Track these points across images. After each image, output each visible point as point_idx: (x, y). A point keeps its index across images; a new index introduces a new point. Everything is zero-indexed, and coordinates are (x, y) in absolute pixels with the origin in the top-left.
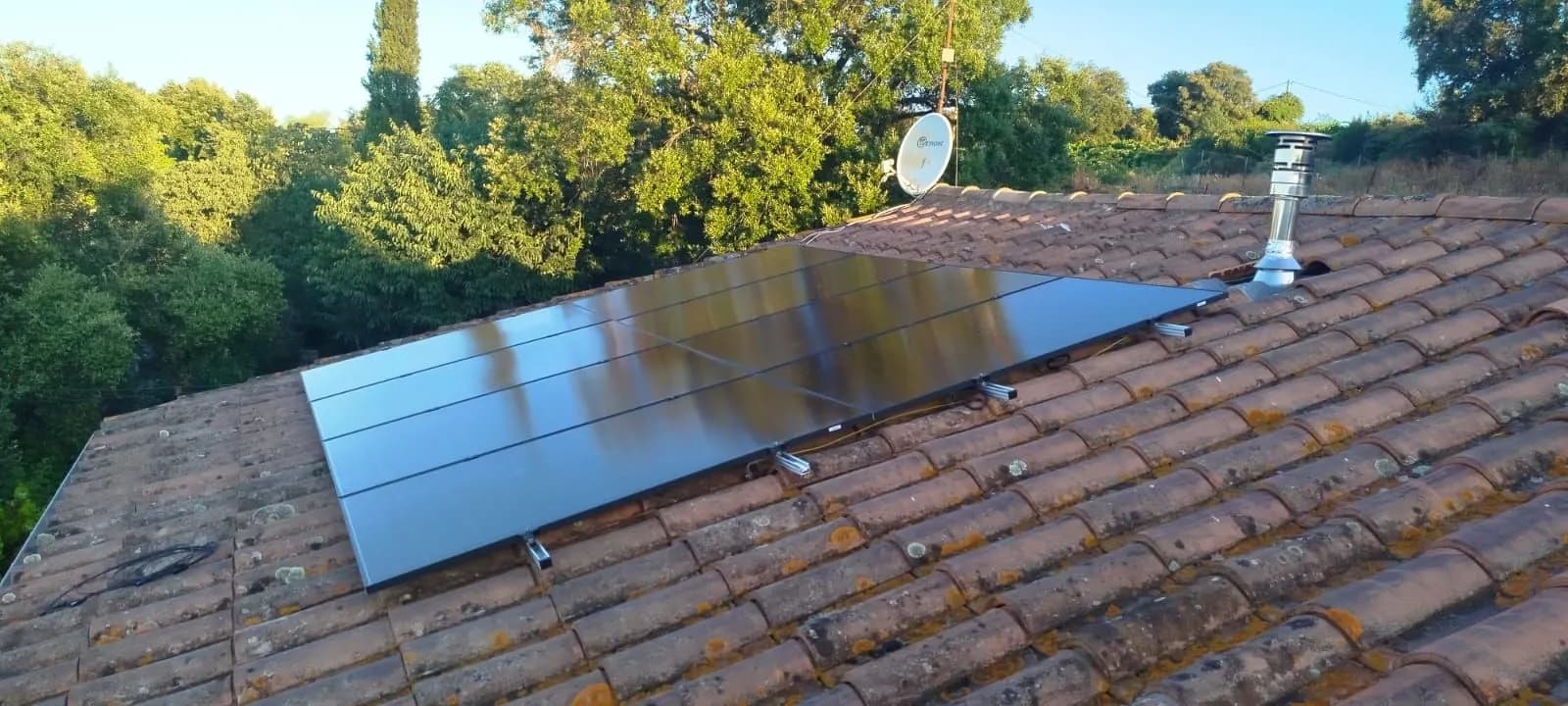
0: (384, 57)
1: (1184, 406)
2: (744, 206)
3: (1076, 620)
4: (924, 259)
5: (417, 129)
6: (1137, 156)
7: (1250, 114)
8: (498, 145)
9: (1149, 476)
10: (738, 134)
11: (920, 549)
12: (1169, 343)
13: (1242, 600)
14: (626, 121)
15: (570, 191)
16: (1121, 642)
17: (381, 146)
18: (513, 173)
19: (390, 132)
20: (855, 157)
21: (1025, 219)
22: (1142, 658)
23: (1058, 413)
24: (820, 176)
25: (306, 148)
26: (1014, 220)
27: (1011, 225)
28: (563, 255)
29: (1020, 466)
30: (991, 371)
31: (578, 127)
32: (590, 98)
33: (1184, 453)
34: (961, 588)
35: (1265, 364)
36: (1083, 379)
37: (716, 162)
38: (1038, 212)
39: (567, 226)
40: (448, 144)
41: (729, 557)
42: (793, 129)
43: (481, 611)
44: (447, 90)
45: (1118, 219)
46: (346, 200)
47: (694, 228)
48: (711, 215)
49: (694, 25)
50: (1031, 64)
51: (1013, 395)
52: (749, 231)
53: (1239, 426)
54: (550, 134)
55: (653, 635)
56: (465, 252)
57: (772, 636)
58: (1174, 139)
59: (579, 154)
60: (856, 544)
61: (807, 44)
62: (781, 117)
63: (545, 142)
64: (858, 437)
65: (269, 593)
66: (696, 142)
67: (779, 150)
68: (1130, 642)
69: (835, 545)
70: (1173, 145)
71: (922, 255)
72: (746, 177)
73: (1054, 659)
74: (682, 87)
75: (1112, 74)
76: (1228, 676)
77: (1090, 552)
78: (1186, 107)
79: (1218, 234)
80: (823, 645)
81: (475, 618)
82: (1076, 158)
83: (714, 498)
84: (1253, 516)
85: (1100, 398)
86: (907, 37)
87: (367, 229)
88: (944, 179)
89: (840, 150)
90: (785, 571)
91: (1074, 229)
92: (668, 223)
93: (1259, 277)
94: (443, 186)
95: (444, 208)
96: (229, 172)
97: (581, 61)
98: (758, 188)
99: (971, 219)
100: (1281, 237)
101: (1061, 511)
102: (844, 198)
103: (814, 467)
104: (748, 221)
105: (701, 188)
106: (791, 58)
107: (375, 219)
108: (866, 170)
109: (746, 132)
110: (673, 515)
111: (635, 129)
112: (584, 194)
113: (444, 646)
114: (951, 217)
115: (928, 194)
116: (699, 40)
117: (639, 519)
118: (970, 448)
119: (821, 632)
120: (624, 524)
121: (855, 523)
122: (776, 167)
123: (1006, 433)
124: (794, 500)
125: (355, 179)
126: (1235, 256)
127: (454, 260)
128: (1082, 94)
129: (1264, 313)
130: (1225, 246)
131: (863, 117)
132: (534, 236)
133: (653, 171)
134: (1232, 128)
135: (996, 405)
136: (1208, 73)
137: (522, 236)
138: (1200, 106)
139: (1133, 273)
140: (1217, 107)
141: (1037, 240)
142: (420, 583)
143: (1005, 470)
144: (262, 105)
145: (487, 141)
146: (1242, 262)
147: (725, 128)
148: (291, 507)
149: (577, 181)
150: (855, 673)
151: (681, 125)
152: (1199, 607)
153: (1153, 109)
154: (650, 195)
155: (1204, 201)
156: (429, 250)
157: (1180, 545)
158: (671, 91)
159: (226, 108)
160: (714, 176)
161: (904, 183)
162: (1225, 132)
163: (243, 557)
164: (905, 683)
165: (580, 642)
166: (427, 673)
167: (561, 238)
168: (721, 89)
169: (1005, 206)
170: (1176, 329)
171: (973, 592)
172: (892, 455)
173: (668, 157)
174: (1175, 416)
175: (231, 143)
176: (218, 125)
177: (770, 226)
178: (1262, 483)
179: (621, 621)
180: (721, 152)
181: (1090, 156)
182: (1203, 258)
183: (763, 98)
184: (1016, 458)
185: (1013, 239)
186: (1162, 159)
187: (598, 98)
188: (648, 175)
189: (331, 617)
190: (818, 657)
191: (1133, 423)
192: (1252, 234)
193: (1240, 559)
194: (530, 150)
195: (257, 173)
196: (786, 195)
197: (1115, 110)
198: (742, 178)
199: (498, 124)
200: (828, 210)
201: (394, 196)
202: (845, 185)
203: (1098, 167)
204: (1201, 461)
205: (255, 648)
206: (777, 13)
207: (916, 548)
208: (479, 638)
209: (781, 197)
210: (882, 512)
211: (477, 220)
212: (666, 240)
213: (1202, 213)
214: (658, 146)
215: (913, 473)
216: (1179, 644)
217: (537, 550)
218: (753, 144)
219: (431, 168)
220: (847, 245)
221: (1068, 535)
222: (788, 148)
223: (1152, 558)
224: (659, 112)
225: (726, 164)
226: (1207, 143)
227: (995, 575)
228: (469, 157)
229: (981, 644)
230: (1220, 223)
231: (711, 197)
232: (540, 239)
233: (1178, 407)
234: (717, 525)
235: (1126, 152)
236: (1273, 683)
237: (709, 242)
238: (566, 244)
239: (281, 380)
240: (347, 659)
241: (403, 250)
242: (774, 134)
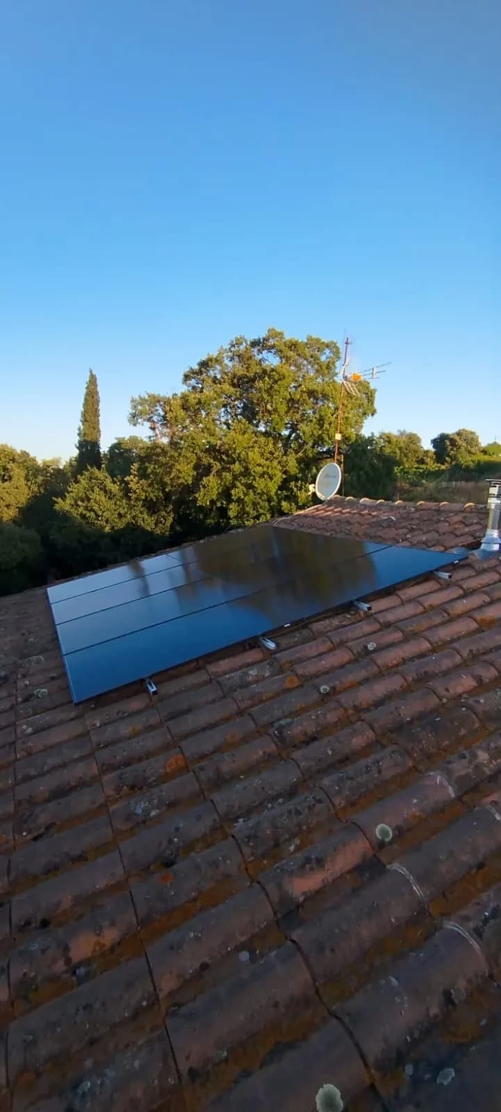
0: (85, 434)
1: (449, 614)
2: (246, 502)
3: (400, 728)
4: (328, 534)
5: (99, 468)
6: (426, 473)
7: (478, 452)
8: (135, 476)
9: (433, 651)
10: (243, 470)
11: (326, 689)
12: (442, 582)
13: (477, 720)
14: (192, 464)
15: (167, 496)
16: (420, 742)
17: (83, 476)
18: (142, 489)
19: (88, 470)
20: (297, 479)
21: (374, 513)
22: (429, 750)
23: (390, 617)
24: (280, 488)
25: (50, 477)
26: (370, 514)
27: (368, 517)
28: (164, 525)
29: (373, 645)
30: (359, 596)
31: (171, 467)
32: (176, 454)
33: (449, 639)
34: (346, 710)
35: (486, 593)
36: (402, 600)
37: (233, 482)
38: (380, 510)
39: (166, 511)
40: (113, 475)
41: (239, 690)
42: (268, 467)
43: (125, 715)
44: (113, 448)
45: (417, 515)
46: (68, 501)
47: (223, 512)
48: (231, 506)
49: (223, 420)
50: (377, 435)
51: (369, 609)
52: (248, 514)
53: (474, 626)
54: (158, 471)
55: (204, 729)
56: (120, 525)
57: (258, 732)
58: (443, 464)
59: (171, 479)
60: (296, 684)
61: (274, 428)
62: (263, 461)
63: (156, 474)
64: (297, 629)
65: (34, 702)
66: (224, 473)
67: (262, 476)
68: (424, 742)
69: (287, 685)
70: (443, 467)
71: (328, 531)
72: (247, 489)
73: (389, 749)
74: (217, 448)
75: (415, 435)
76: (470, 762)
77: (406, 691)
78: (449, 449)
79: (463, 523)
80: (281, 738)
81: (124, 718)
82: (399, 474)
83: (232, 659)
84: (483, 675)
85: (410, 610)
86: (319, 424)
87: (77, 514)
88: (337, 493)
89: (290, 476)
90: (264, 698)
91: (397, 519)
92: (211, 510)
93: (483, 546)
94: (111, 494)
95: (110, 504)
96: (17, 488)
97: (172, 437)
98: (252, 494)
99: (350, 513)
100: (493, 528)
101: (391, 670)
102: (292, 498)
103: (278, 644)
104: (247, 509)
105: (226, 494)
106: (266, 434)
107: (81, 510)
108: (301, 485)
109: (247, 469)
110: (212, 668)
111: (196, 467)
112: (174, 497)
113: (109, 732)
114: (341, 512)
115: (331, 500)
116: (225, 427)
117: (198, 669)
118: (350, 635)
119: (280, 733)
120: (190, 672)
121: (297, 675)
122: (260, 484)
123: (367, 628)
124: (268, 661)
125: (72, 492)
126: (472, 536)
127: (115, 528)
128: (400, 449)
129: (485, 566)
130: (467, 530)
131: (299, 461)
132: (151, 516)
133: (204, 487)
134: (470, 459)
135: (362, 613)
136: (459, 434)
137: (146, 516)
138: (455, 449)
139: (425, 543)
140: (463, 449)
141: (379, 524)
142: (99, 701)
143: (366, 647)
144: (32, 456)
145: (130, 474)
146: (475, 538)
147: (237, 467)
148: (42, 659)
149: (170, 491)
150: (297, 754)
151: (217, 466)
152: (456, 724)
153: (433, 450)
154: (203, 498)
155: (456, 506)
156: (105, 524)
157: (447, 690)
158: (212, 450)
159: (16, 457)
160: (232, 489)
161: (319, 494)
162: (466, 461)
163: (21, 684)
164: (320, 760)
165: (170, 733)
166: (101, 746)
167: (163, 517)
168: (235, 449)
169: (365, 507)
170: (445, 575)
171: (351, 712)
172: (314, 638)
173: (211, 481)
174: (444, 620)
175: (18, 473)
176: (12, 465)
177: (258, 511)
178: (486, 657)
179: (191, 722)
180: (235, 478)
181: (404, 473)
182: (457, 536)
183: (254, 453)
184: (371, 641)
185: (369, 524)
186: (437, 474)
187: (180, 454)
188: (202, 489)
189: (59, 715)
190: (279, 744)
191: (425, 623)
192: (480, 524)
193: (475, 699)
194: (150, 478)
195: (29, 488)
196: (265, 497)
197: (415, 451)
198: (245, 489)
199: (135, 466)
200: (284, 504)
201: (89, 499)
202: (292, 493)
203: (408, 479)
204: (456, 645)
205: (25, 731)
206: (261, 414)
207: (324, 688)
208: (125, 729)
209: (263, 498)
210: (309, 668)
211: (126, 510)
212: (210, 518)
213: (457, 513)
214: (206, 476)
215: (323, 648)
216: (447, 742)
217: (151, 686)
218: (250, 474)
219: (105, 486)
220: (293, 525)
221: (394, 683)
222: (265, 476)
223: (435, 697)
224: (207, 460)
225: (238, 484)
226: (458, 466)
227: (361, 703)
228: (122, 481)
229: (354, 740)
230: (465, 518)
231: (231, 498)
232: (154, 517)
233: (445, 615)
234: (233, 674)
235: (421, 471)
236: (492, 765)
237: (230, 518)
238: (165, 519)
239: (39, 591)
240: (66, 737)
241: (93, 524)
242: (259, 469)
